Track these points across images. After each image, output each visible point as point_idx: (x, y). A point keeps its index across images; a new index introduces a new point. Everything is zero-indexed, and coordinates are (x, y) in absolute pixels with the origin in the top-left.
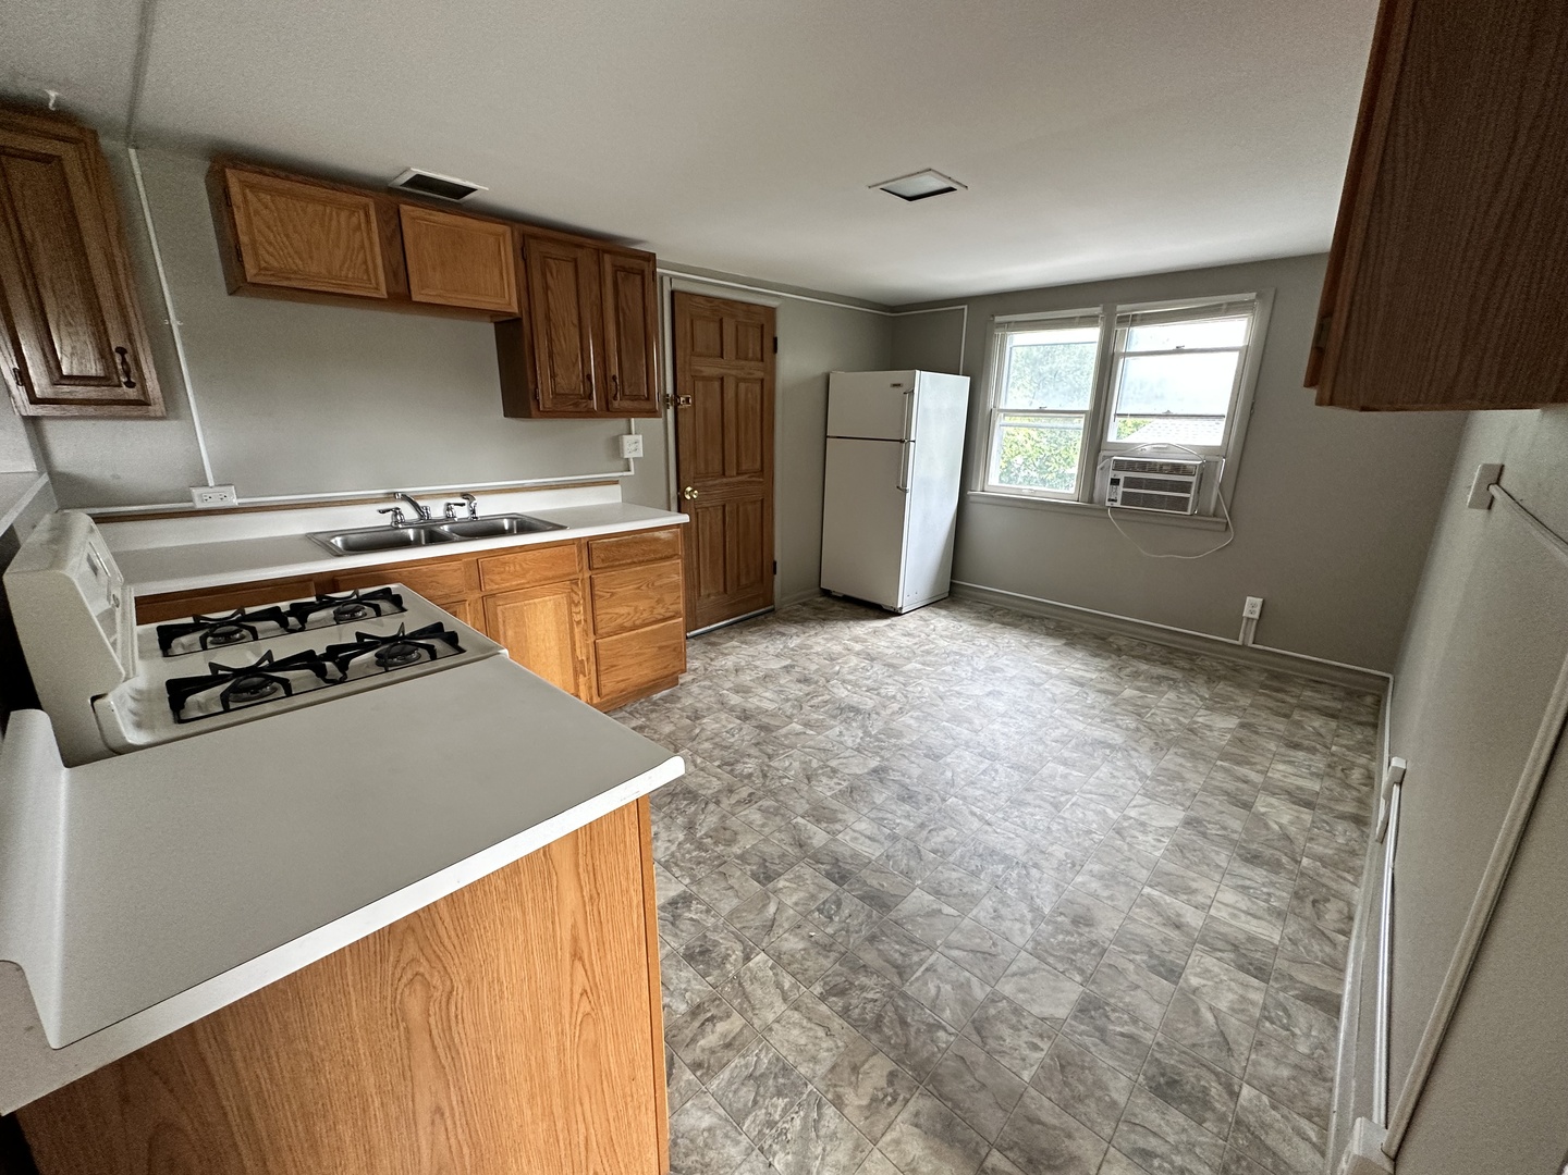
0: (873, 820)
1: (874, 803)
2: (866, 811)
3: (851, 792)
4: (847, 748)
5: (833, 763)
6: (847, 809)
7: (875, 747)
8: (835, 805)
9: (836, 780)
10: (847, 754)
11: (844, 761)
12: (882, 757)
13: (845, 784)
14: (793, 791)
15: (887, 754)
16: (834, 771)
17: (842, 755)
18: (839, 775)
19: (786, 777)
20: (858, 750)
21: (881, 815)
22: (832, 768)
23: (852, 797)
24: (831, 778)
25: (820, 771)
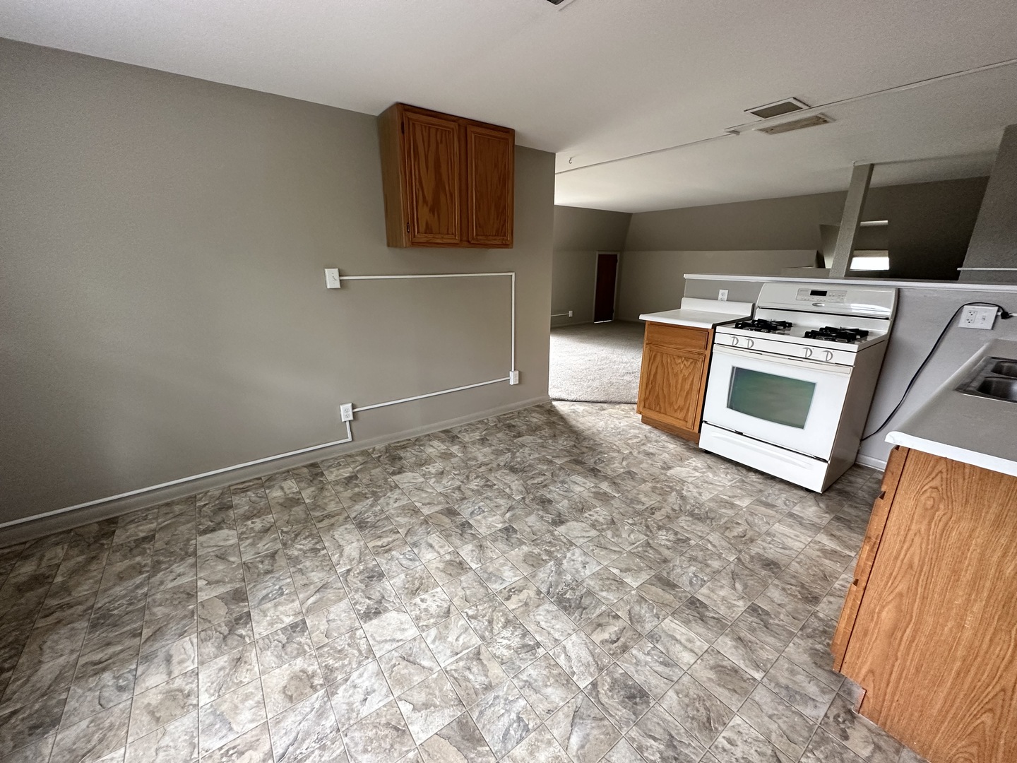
0: (572, 491)
1: (569, 501)
2: (575, 496)
3: (582, 509)
4: (580, 547)
5: (593, 533)
6: (587, 498)
7: (555, 545)
8: (595, 502)
9: (593, 518)
10: (582, 540)
11: (584, 534)
12: (553, 535)
13: (586, 515)
14: (624, 514)
15: (548, 537)
16: (593, 526)
17: (586, 540)
18: (590, 522)
19: (631, 524)
20: (572, 544)
21: (567, 494)
22: (595, 529)
23: (583, 505)
24: (596, 521)
25: (604, 526)
